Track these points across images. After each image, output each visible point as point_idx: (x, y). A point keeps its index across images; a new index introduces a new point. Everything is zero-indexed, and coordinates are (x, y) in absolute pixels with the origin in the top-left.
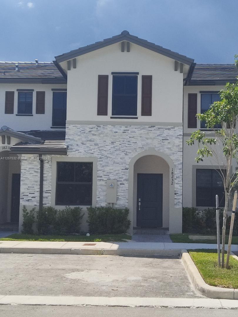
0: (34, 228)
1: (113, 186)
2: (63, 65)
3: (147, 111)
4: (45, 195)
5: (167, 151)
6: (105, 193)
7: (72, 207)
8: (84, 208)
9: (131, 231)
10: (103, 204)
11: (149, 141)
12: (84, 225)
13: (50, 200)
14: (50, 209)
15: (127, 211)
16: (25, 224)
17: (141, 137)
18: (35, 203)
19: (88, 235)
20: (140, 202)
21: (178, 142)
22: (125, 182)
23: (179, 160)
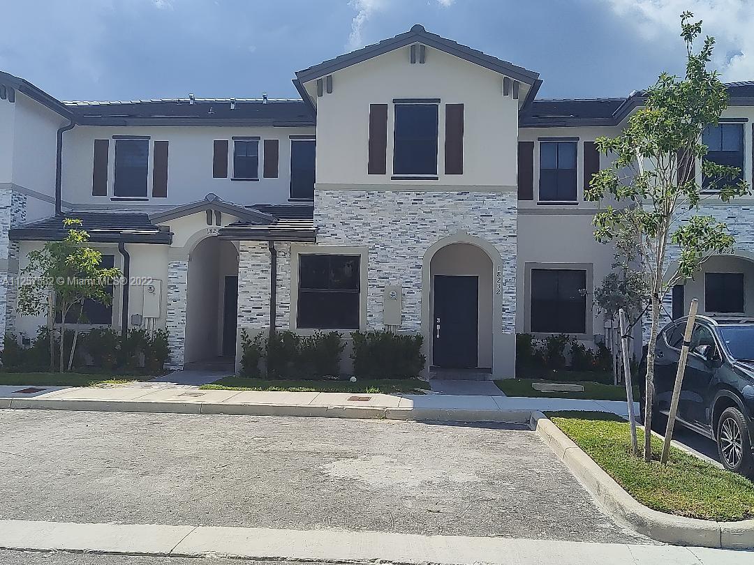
0: (262, 366)
1: (395, 296)
2: (310, 86)
3: (455, 166)
4: (279, 310)
5: (490, 237)
6: (381, 308)
7: (327, 332)
8: (346, 334)
9: (426, 374)
10: (379, 327)
11: (458, 219)
12: (347, 361)
13: (288, 320)
14: (288, 334)
15: (420, 339)
16: (245, 361)
17: (443, 211)
18: (263, 324)
19: (354, 379)
20: (439, 324)
21: (509, 220)
22: (415, 290)
23: (511, 252)
